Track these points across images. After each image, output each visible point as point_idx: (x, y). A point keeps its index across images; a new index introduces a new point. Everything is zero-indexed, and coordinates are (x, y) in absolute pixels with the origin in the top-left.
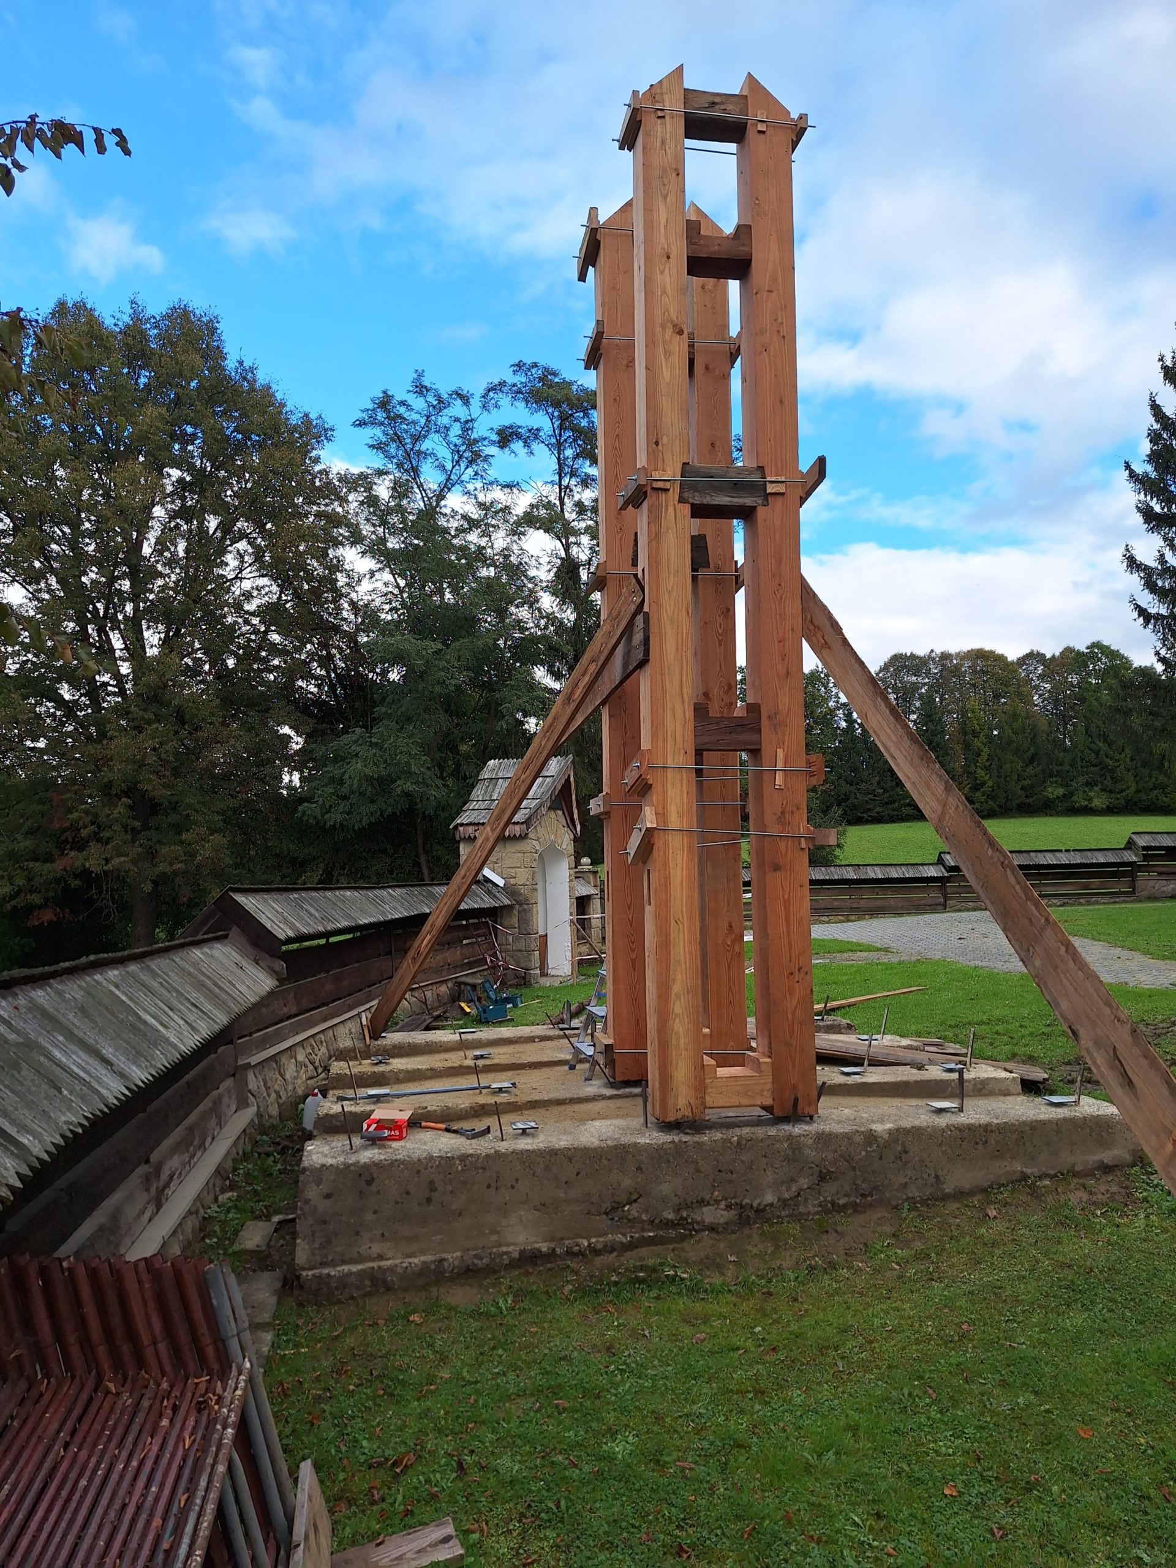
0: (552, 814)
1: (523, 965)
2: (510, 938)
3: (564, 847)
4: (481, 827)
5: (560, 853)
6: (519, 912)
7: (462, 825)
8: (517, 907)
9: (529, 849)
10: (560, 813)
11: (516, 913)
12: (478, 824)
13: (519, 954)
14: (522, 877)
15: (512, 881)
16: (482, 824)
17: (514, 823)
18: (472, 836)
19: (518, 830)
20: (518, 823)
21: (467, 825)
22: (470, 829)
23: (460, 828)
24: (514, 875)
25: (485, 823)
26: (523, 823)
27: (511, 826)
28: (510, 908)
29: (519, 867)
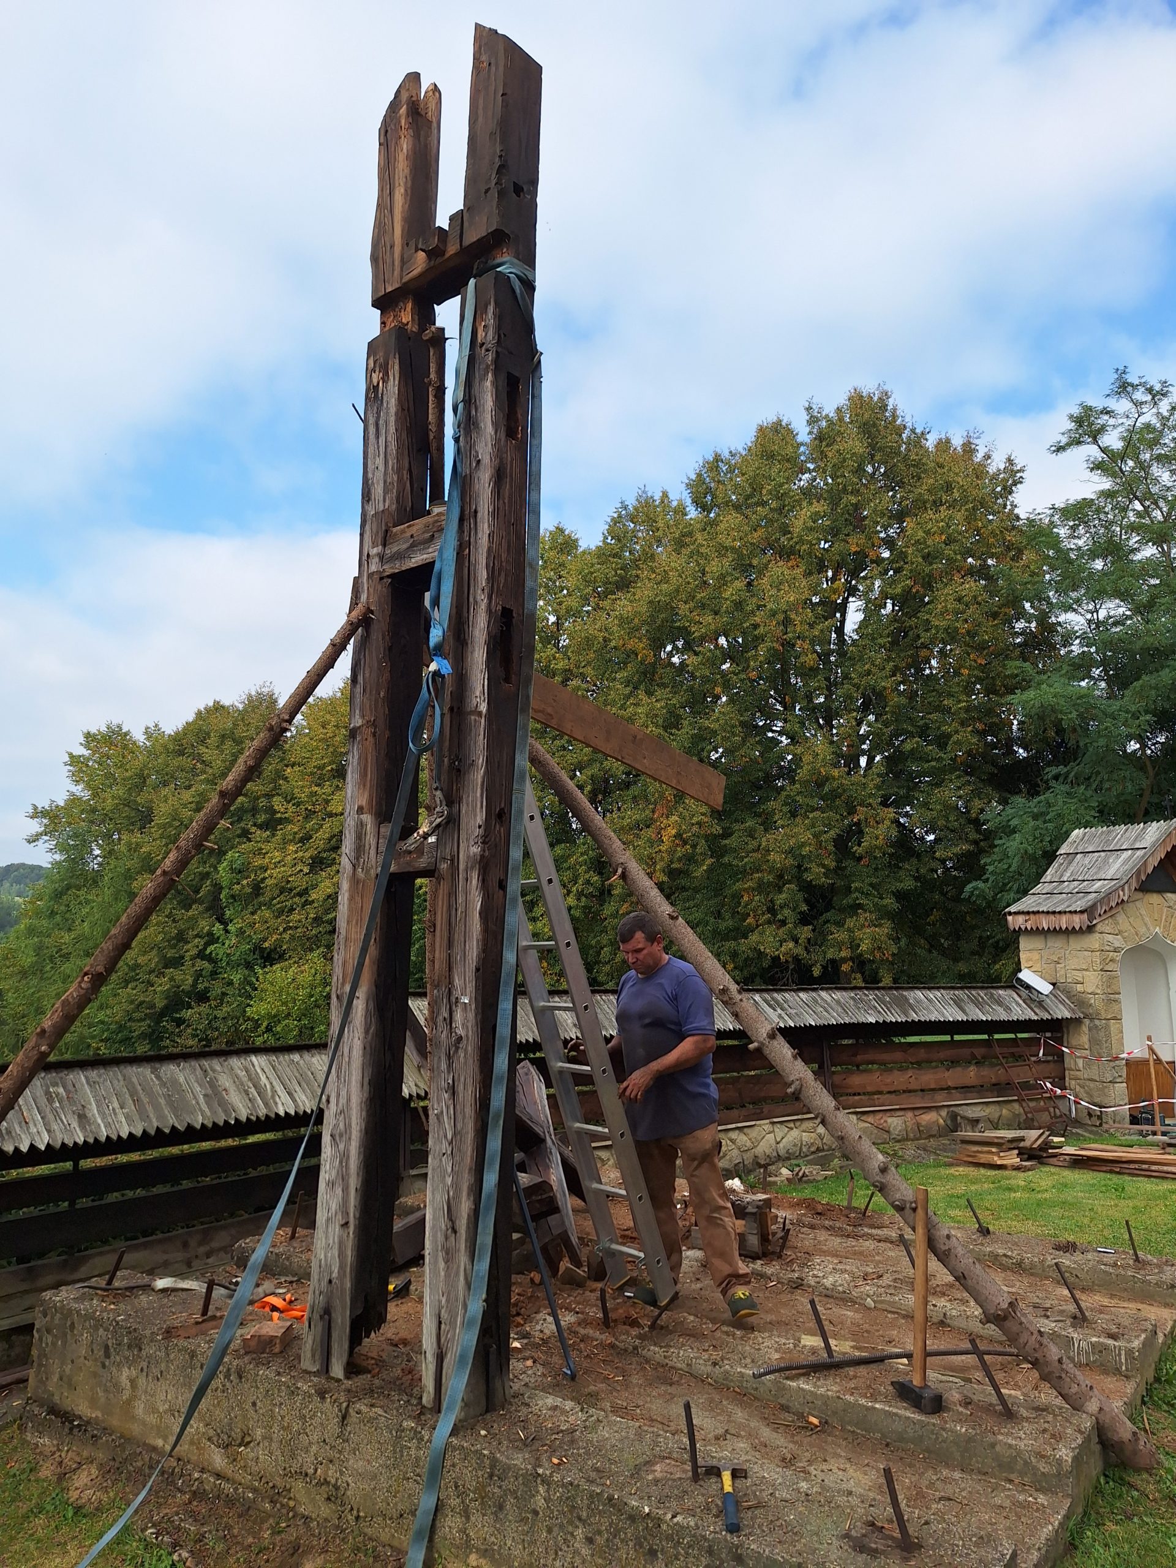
0: (1154, 899)
1: (1097, 1100)
2: (1080, 1062)
4: (1032, 916)
6: (1090, 1029)
7: (1010, 913)
8: (1087, 1021)
9: (1099, 946)
11: (1085, 1029)
12: (1028, 913)
13: (1092, 1085)
14: (1091, 983)
15: (1068, 987)
16: (1033, 912)
17: (1070, 912)
18: (1023, 927)
19: (1077, 921)
20: (1075, 912)
21: (1015, 913)
22: (1021, 919)
23: (1010, 918)
24: (1080, 979)
25: (1038, 912)
26: (1082, 912)
27: (1068, 915)
28: (1077, 1021)
29: (1086, 970)
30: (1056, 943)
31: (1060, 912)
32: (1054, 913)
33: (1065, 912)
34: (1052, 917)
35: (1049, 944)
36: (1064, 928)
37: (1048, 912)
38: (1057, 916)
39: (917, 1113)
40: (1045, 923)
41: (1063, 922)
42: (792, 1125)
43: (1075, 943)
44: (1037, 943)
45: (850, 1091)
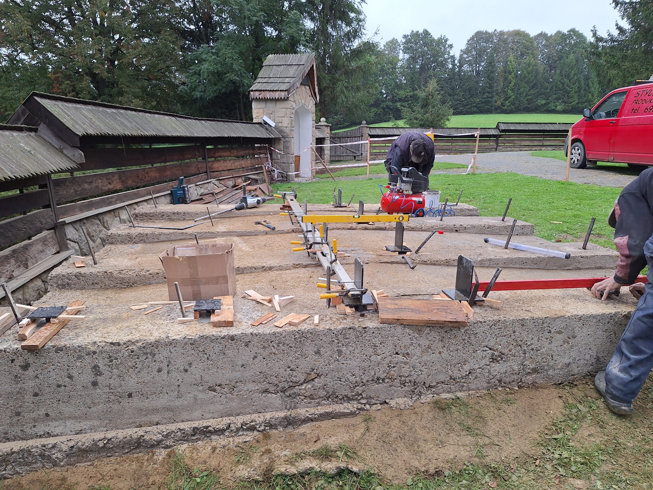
0: (303, 88)
1: (286, 170)
2: (279, 156)
3: (310, 107)
4: (262, 92)
5: (307, 111)
6: (284, 142)
7: (252, 91)
8: (283, 139)
9: (289, 106)
10: (308, 87)
11: (282, 142)
12: (261, 91)
13: (284, 165)
14: (285, 123)
15: (280, 125)
16: (264, 91)
17: (281, 91)
18: (258, 97)
19: (283, 95)
20: (283, 90)
21: (255, 91)
22: (257, 94)
23: (252, 93)
24: (281, 121)
25: (266, 90)
26: (286, 91)
27: (279, 92)
28: (279, 139)
29: (284, 117)
30: (271, 105)
31: (276, 91)
32: (273, 91)
33: (278, 90)
34: (272, 93)
35: (268, 105)
36: (277, 98)
37: (270, 91)
38: (274, 92)
39: (236, 179)
40: (268, 95)
41: (277, 95)
42: (201, 186)
43: (280, 105)
44: (262, 105)
45: (214, 170)
